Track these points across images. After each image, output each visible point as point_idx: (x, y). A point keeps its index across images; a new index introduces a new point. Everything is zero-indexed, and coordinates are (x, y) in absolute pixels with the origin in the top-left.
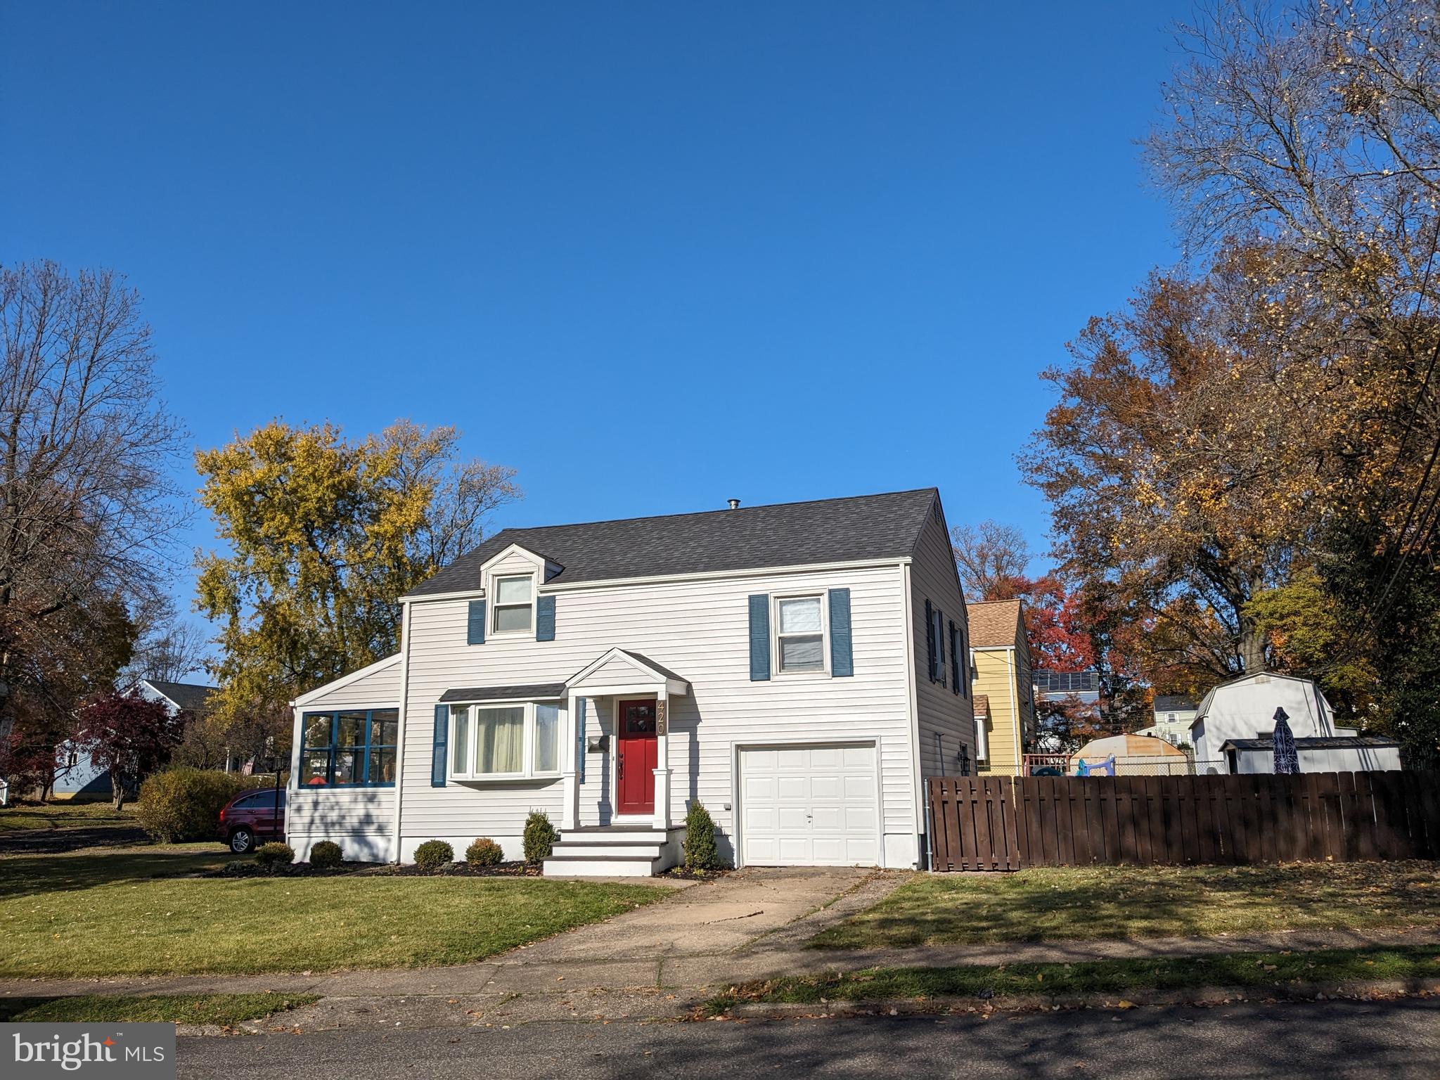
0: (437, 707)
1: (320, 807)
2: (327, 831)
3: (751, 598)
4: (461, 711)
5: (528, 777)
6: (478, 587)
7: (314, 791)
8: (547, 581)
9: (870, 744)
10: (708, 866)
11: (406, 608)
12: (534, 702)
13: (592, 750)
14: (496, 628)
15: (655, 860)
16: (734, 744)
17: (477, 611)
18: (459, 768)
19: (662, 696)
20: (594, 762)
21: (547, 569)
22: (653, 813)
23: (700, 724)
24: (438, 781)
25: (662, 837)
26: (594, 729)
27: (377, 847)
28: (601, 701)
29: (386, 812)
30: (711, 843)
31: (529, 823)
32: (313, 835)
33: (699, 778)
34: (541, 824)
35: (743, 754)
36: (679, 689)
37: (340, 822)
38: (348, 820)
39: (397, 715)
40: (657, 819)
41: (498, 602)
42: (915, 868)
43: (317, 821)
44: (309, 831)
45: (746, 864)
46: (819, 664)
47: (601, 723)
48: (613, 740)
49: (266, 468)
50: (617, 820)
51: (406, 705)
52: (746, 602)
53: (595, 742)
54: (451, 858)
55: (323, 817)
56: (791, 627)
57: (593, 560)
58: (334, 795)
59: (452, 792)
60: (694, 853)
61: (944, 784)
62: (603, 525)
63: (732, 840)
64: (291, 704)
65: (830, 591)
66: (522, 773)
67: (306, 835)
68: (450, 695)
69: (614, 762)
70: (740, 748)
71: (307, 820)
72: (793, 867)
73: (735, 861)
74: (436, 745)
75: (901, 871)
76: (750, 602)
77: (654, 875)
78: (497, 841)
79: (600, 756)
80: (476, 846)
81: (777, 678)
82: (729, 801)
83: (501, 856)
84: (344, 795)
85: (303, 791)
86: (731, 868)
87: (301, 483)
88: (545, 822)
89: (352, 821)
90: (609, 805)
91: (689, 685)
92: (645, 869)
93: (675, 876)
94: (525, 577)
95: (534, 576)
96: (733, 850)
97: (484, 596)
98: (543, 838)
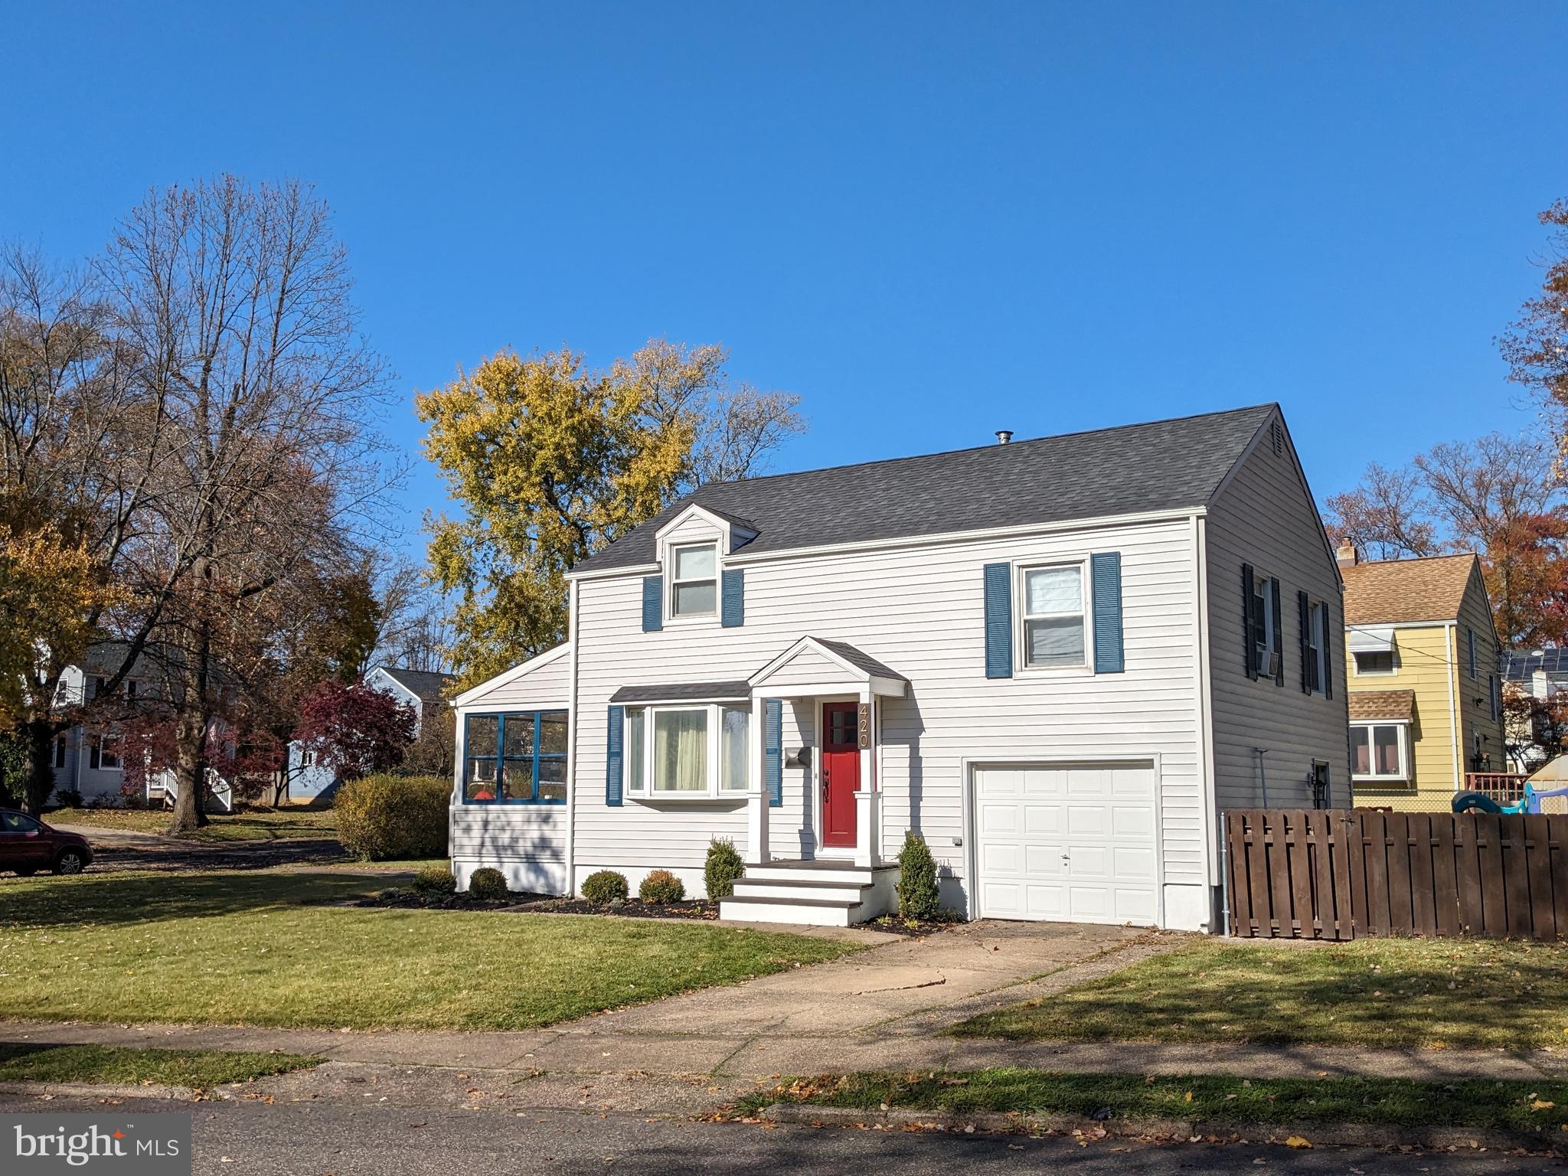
0: (610, 707)
1: (490, 827)
2: (499, 856)
3: (987, 567)
4: (636, 712)
5: (713, 797)
6: (653, 560)
7: (484, 807)
8: (734, 550)
9: (1147, 764)
10: (927, 916)
11: (573, 586)
12: (719, 704)
13: (790, 764)
14: (676, 610)
15: (852, 906)
16: (965, 761)
17: (652, 589)
18: (637, 784)
19: (865, 699)
20: (793, 779)
21: (733, 535)
22: (855, 846)
23: (923, 735)
24: (614, 800)
25: (866, 878)
26: (792, 739)
27: (554, 878)
28: (800, 703)
29: (560, 835)
30: (930, 887)
31: (711, 853)
32: (484, 859)
33: (922, 804)
34: (725, 856)
35: (979, 774)
36: (893, 689)
37: (512, 846)
38: (521, 843)
39: (567, 718)
40: (861, 854)
41: (677, 577)
42: (1205, 931)
43: (488, 842)
44: (480, 855)
45: (984, 915)
46: (1079, 655)
47: (801, 731)
48: (816, 753)
49: (495, 411)
50: (823, 853)
51: (576, 705)
52: (981, 574)
53: (794, 755)
54: (625, 892)
55: (494, 839)
56: (1041, 607)
57: (797, 521)
58: (505, 812)
59: (630, 812)
60: (908, 900)
61: (1248, 820)
62: (823, 474)
63: (965, 884)
64: (452, 703)
65: (1093, 557)
66: (707, 792)
67: (477, 859)
68: (624, 693)
69: (817, 781)
70: (974, 766)
71: (477, 842)
72: (1044, 922)
73: (968, 911)
74: (610, 755)
75: (1186, 934)
76: (986, 574)
77: (851, 926)
78: (677, 874)
79: (800, 772)
80: (650, 880)
81: (1020, 675)
82: (959, 834)
83: (682, 892)
84: (516, 813)
85: (471, 807)
86: (962, 920)
87: (535, 426)
88: (731, 853)
89: (525, 846)
90: (813, 834)
91: (908, 684)
92: (839, 918)
93: (879, 928)
94: (707, 545)
95: (718, 544)
96: (965, 897)
97: (660, 571)
98: (727, 873)
